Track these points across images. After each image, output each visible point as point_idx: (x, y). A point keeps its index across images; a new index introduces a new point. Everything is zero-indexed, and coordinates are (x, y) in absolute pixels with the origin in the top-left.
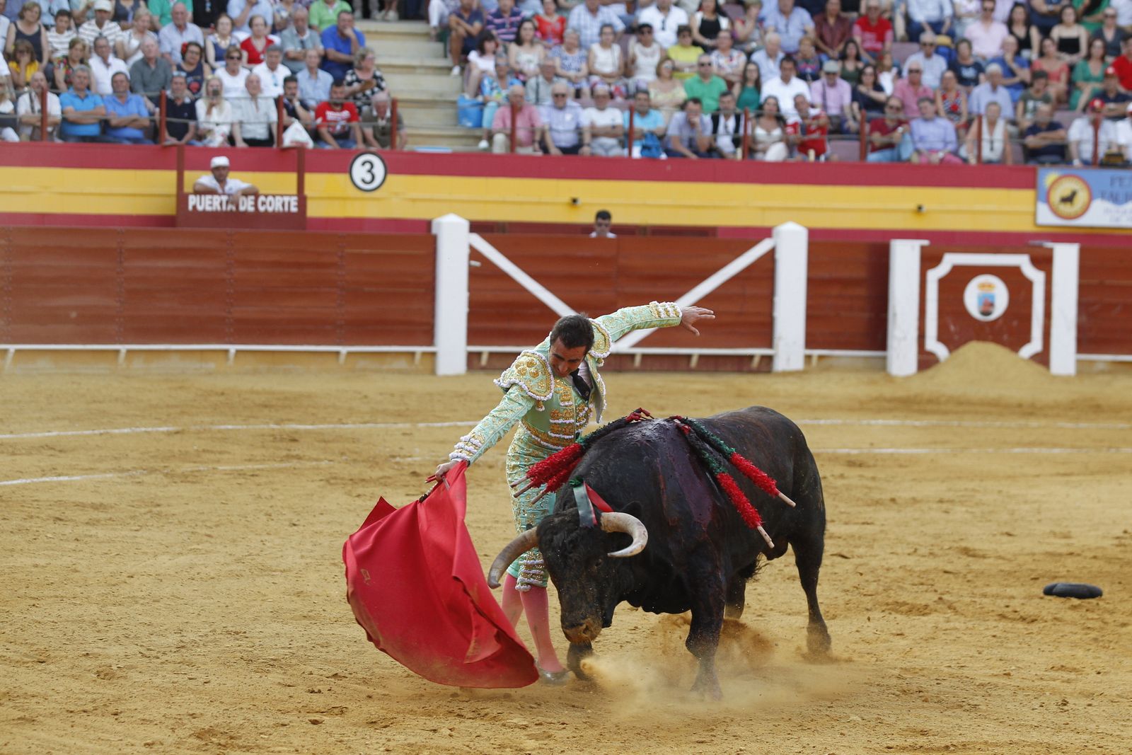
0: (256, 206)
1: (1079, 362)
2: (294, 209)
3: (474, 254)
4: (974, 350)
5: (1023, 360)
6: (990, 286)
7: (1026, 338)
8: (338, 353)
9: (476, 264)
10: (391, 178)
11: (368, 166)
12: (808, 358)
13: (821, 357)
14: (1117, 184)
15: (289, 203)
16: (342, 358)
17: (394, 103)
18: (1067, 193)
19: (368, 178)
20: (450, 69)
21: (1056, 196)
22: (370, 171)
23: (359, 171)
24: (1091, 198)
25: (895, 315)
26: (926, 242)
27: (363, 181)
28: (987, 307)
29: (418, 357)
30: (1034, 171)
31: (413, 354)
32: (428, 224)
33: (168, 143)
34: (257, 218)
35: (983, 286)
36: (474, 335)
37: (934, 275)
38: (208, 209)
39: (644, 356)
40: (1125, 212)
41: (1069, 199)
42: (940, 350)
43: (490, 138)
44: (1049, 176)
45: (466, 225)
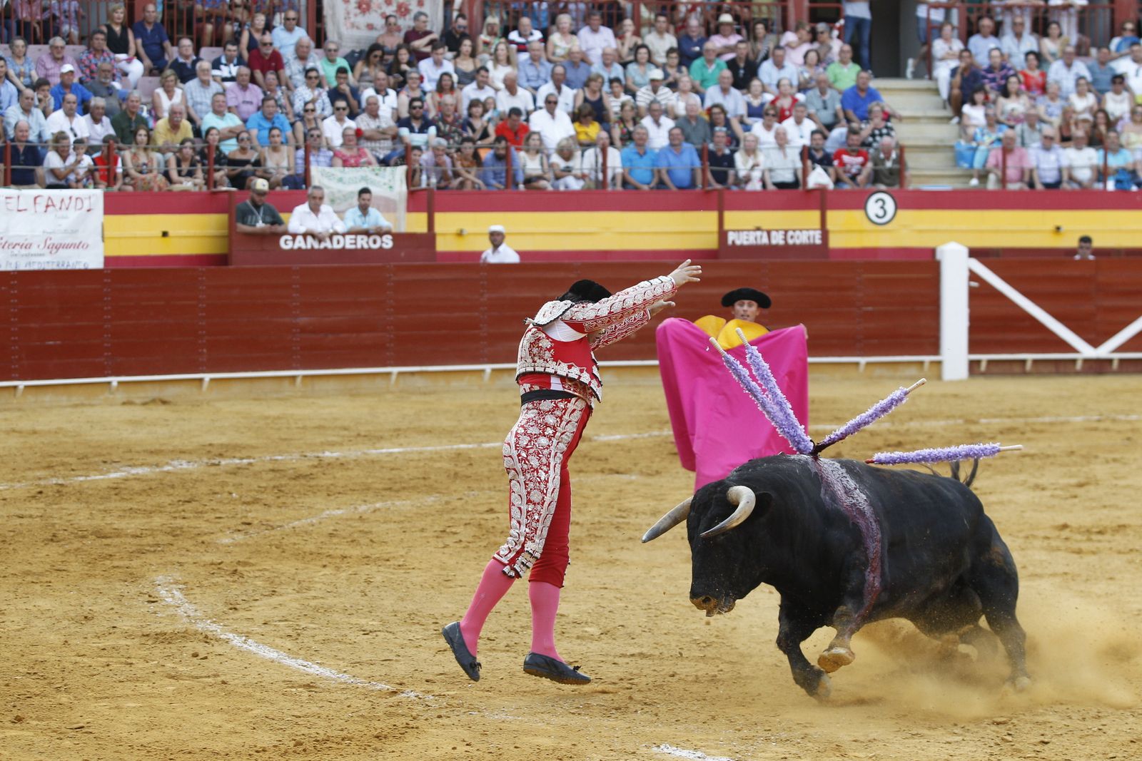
0: (785, 239)
2: (818, 242)
3: (973, 276)
8: (857, 364)
9: (975, 284)
10: (901, 213)
11: (880, 203)
15: (814, 237)
16: (862, 368)
17: (901, 149)
19: (881, 213)
20: (950, 119)
22: (882, 207)
23: (873, 207)
27: (877, 216)
29: (926, 366)
31: (921, 363)
32: (932, 252)
33: (711, 188)
34: (787, 249)
36: (974, 346)
38: (745, 243)
39: (1121, 361)
43: (983, 177)
45: (965, 252)
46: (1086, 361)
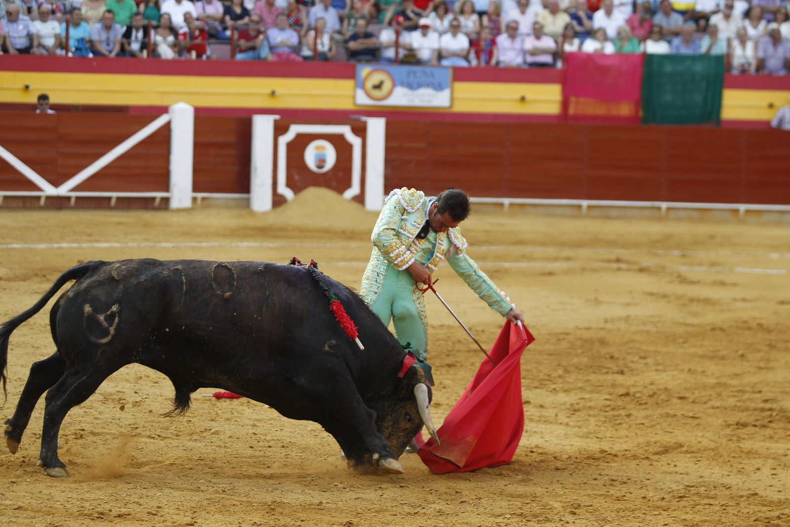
4: (313, 193)
5: (346, 200)
6: (323, 148)
7: (348, 185)
12: (194, 199)
13: (203, 199)
14: (412, 76)
18: (377, 82)
21: (369, 85)
24: (394, 85)
25: (256, 168)
26: (277, 117)
28: (321, 163)
35: (317, 148)
37: (284, 140)
39: (78, 198)
40: (417, 96)
41: (378, 87)
42: (288, 193)
44: (364, 70)
46: (49, 198)
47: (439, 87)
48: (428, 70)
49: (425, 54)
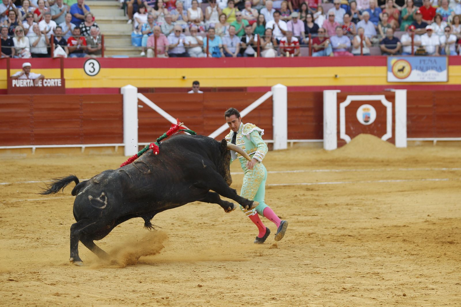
0: (42, 84)
1: (408, 141)
2: (60, 85)
3: (140, 102)
4: (362, 137)
5: (383, 141)
6: (368, 109)
7: (384, 132)
8: (81, 148)
9: (141, 106)
10: (102, 70)
11: (92, 65)
12: (289, 143)
13: (294, 143)
14: (422, 63)
15: (57, 82)
16: (83, 150)
18: (401, 67)
19: (92, 70)
20: (127, 21)
21: (396, 69)
22: (93, 67)
23: (88, 67)
24: (411, 69)
25: (326, 123)
26: (339, 91)
27: (90, 71)
28: (367, 119)
29: (116, 148)
30: (386, 58)
31: (114, 147)
32: (119, 90)
33: (3, 57)
34: (44, 89)
35: (364, 109)
36: (141, 138)
37: (343, 105)
38: (21, 86)
40: (426, 75)
41: (401, 70)
42: (347, 138)
43: (146, 51)
44: (392, 60)
45: (136, 90)
47: (440, 69)
48: (433, 59)
49: (430, 49)
